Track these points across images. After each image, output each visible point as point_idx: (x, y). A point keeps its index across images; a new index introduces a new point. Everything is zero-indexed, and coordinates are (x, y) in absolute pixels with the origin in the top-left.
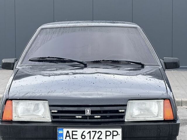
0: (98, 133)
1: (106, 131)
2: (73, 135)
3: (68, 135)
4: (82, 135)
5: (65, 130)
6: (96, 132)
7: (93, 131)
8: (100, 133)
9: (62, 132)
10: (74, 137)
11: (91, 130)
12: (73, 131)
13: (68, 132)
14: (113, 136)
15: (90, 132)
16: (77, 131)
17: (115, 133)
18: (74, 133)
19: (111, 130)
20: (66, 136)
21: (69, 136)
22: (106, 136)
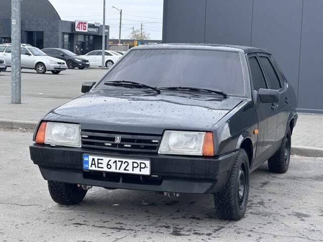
0: (124, 163)
1: (133, 163)
2: (98, 163)
3: (93, 163)
4: (108, 165)
5: (91, 158)
6: (122, 162)
7: (119, 161)
8: (126, 164)
9: (87, 160)
10: (99, 166)
11: (117, 160)
12: (98, 159)
13: (93, 159)
14: (141, 168)
15: (116, 162)
16: (102, 160)
17: (143, 166)
18: (100, 161)
19: (139, 161)
20: (92, 164)
21: (95, 164)
22: (133, 167)
